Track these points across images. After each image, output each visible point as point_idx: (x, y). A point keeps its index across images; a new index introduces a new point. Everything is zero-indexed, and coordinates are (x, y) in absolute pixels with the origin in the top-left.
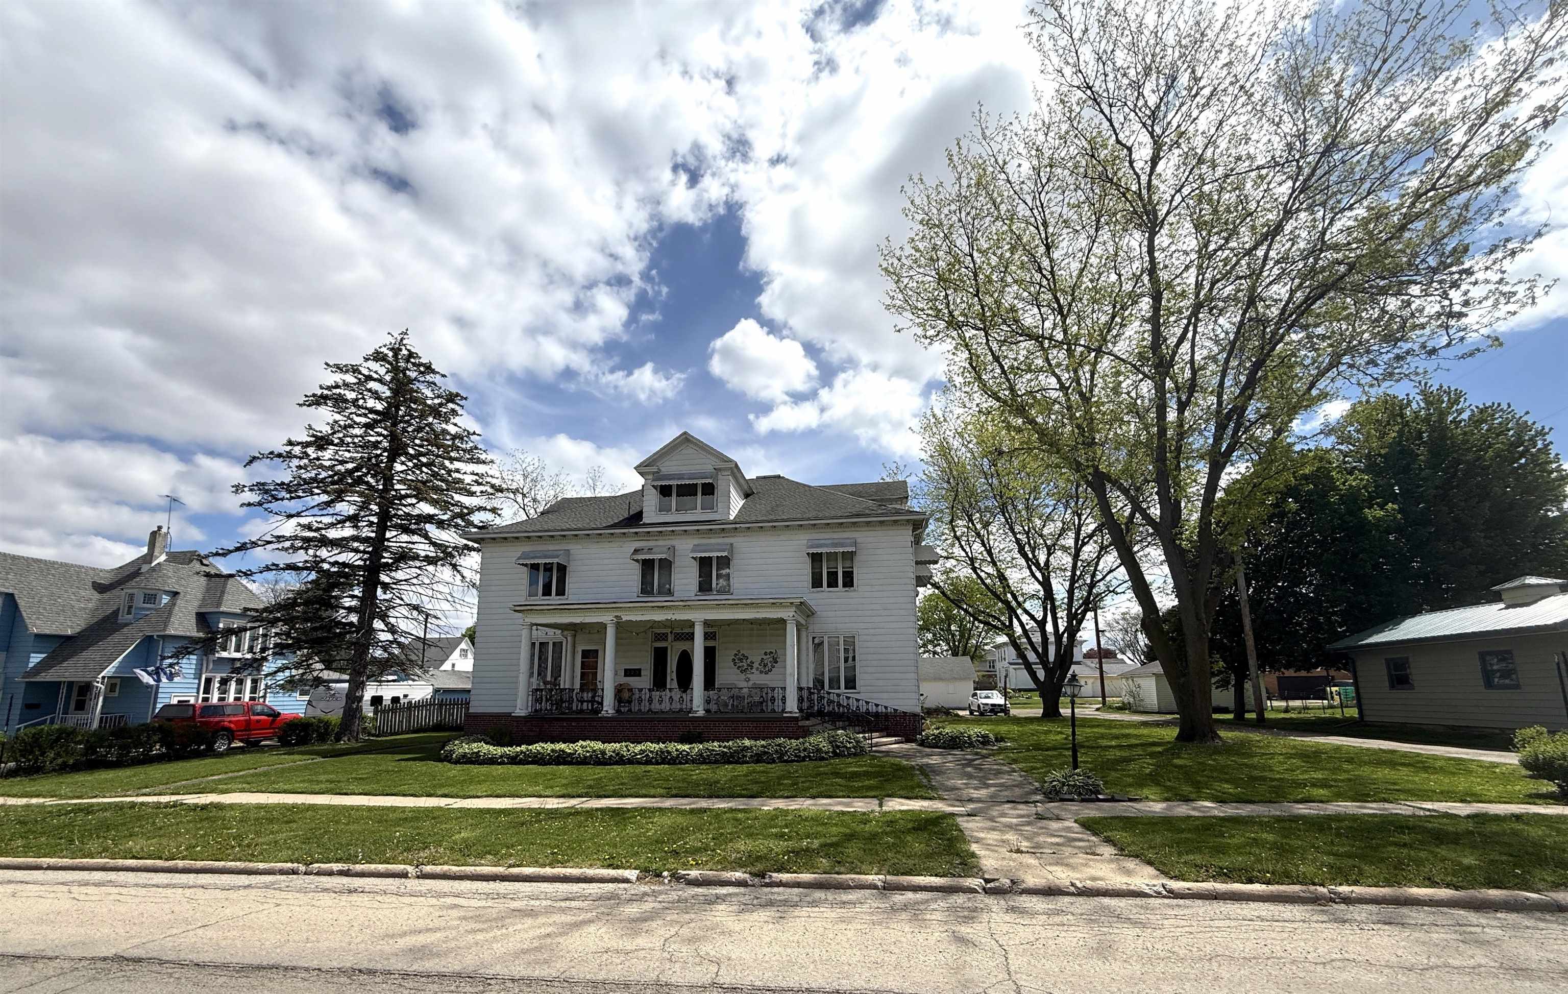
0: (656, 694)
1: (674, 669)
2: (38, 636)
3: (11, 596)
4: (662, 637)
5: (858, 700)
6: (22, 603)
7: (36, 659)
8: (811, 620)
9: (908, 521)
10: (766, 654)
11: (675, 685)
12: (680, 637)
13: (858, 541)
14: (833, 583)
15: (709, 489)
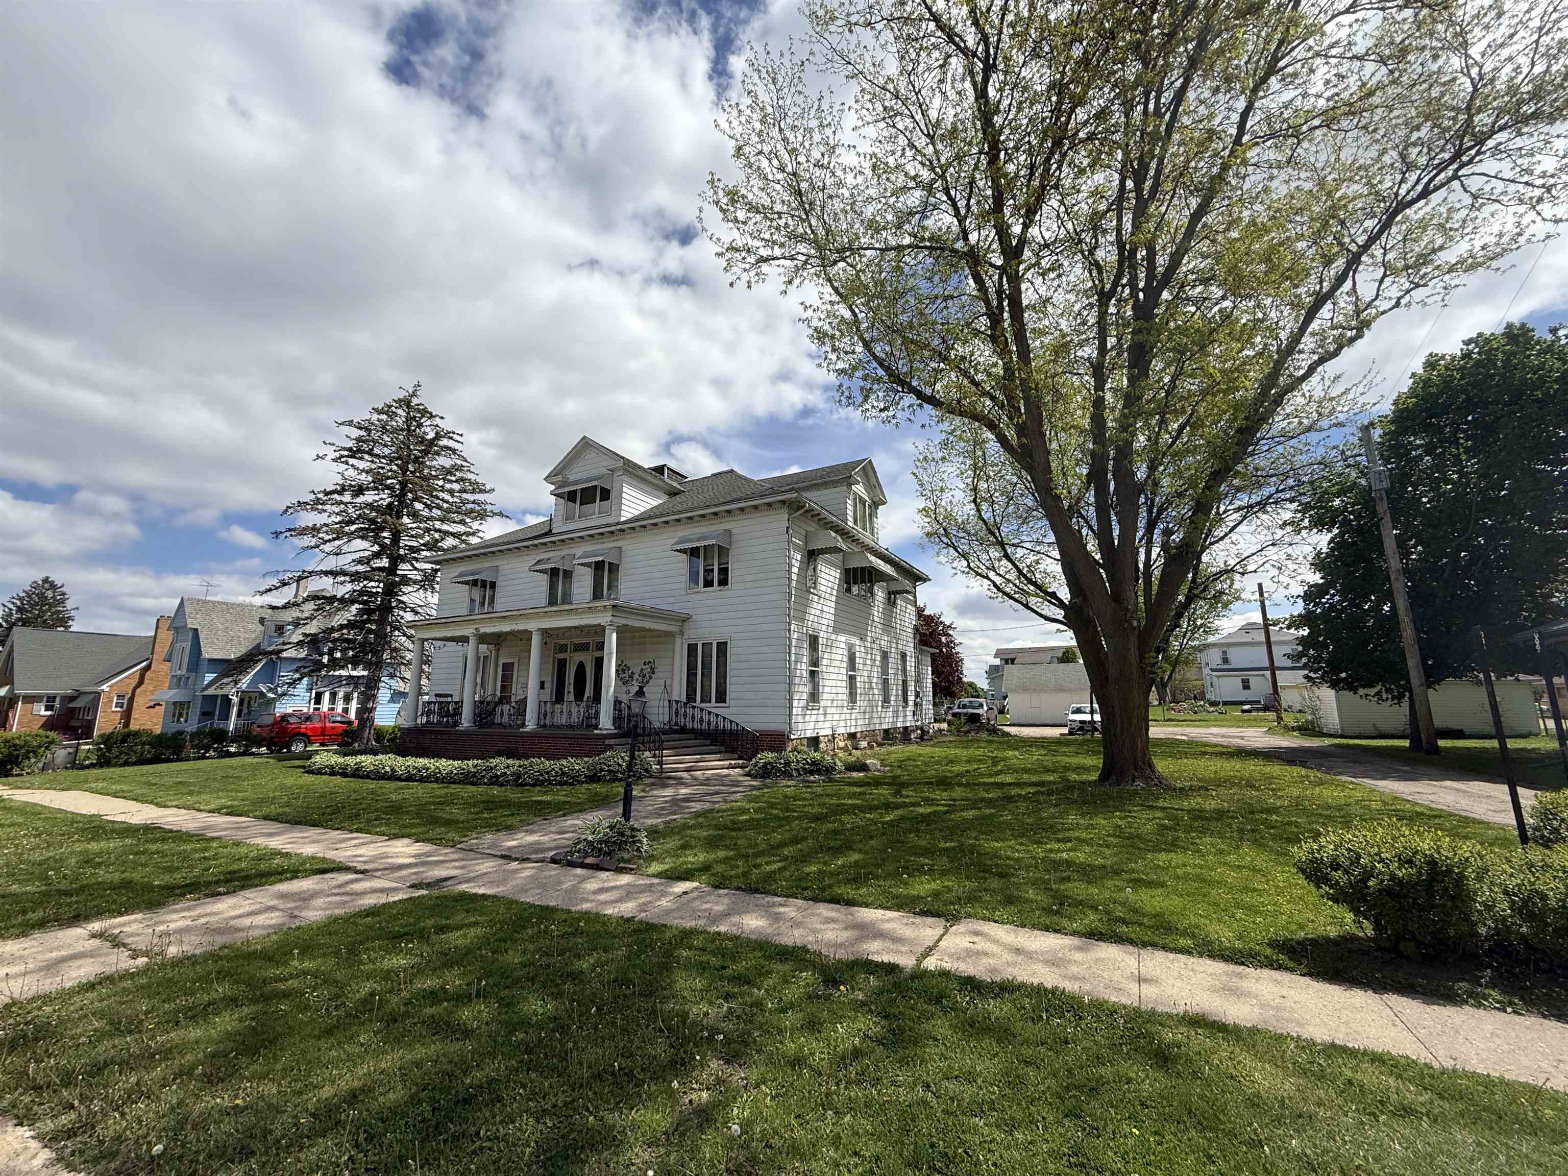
0: (558, 706)
1: (572, 682)
2: (211, 661)
3: (196, 630)
4: (563, 648)
5: (717, 716)
6: (201, 636)
7: (209, 677)
8: (686, 625)
9: (783, 502)
10: (645, 664)
11: (572, 698)
12: (583, 647)
13: (734, 532)
14: (708, 583)
15: (606, 494)
